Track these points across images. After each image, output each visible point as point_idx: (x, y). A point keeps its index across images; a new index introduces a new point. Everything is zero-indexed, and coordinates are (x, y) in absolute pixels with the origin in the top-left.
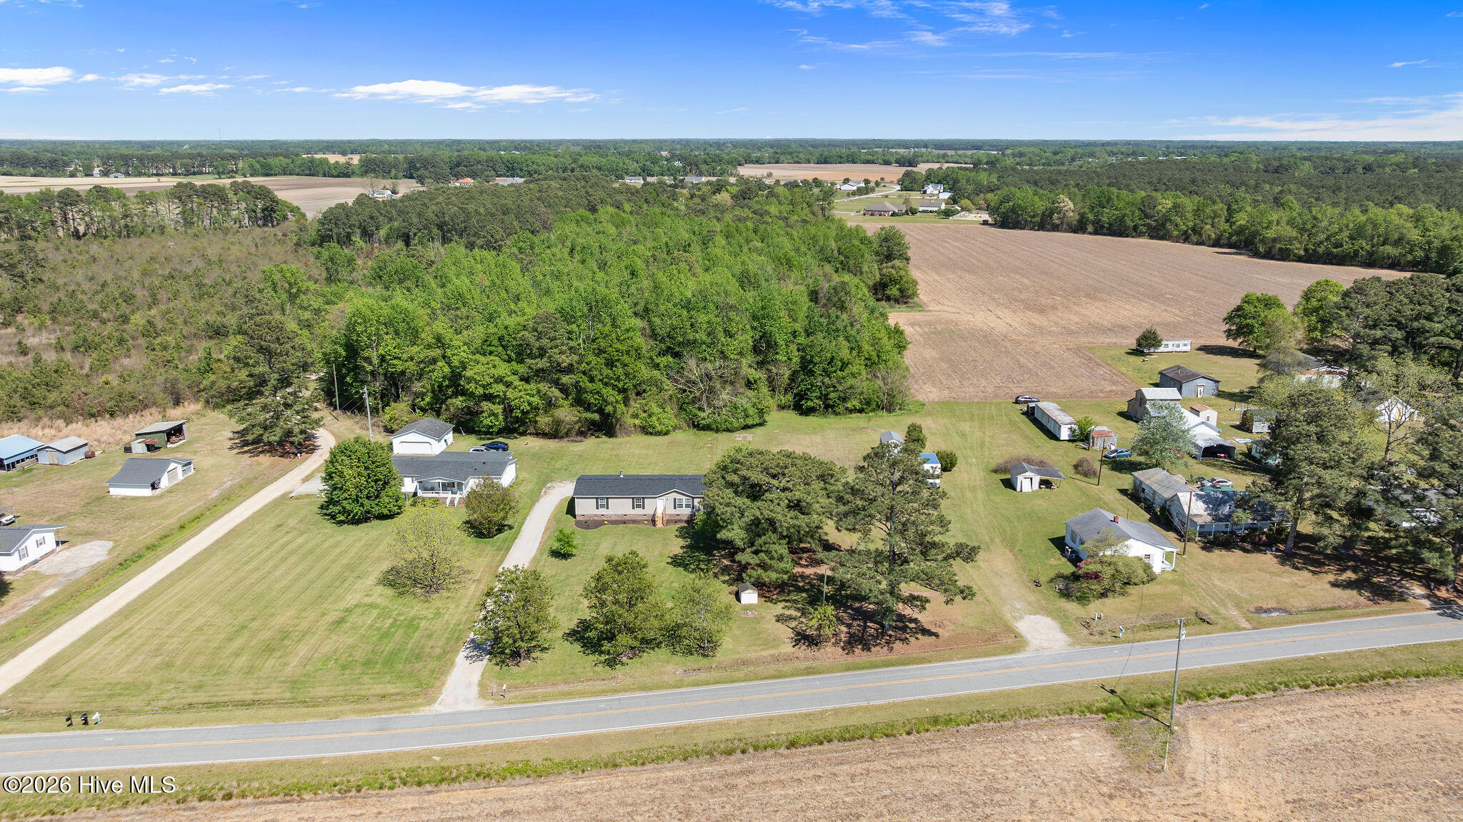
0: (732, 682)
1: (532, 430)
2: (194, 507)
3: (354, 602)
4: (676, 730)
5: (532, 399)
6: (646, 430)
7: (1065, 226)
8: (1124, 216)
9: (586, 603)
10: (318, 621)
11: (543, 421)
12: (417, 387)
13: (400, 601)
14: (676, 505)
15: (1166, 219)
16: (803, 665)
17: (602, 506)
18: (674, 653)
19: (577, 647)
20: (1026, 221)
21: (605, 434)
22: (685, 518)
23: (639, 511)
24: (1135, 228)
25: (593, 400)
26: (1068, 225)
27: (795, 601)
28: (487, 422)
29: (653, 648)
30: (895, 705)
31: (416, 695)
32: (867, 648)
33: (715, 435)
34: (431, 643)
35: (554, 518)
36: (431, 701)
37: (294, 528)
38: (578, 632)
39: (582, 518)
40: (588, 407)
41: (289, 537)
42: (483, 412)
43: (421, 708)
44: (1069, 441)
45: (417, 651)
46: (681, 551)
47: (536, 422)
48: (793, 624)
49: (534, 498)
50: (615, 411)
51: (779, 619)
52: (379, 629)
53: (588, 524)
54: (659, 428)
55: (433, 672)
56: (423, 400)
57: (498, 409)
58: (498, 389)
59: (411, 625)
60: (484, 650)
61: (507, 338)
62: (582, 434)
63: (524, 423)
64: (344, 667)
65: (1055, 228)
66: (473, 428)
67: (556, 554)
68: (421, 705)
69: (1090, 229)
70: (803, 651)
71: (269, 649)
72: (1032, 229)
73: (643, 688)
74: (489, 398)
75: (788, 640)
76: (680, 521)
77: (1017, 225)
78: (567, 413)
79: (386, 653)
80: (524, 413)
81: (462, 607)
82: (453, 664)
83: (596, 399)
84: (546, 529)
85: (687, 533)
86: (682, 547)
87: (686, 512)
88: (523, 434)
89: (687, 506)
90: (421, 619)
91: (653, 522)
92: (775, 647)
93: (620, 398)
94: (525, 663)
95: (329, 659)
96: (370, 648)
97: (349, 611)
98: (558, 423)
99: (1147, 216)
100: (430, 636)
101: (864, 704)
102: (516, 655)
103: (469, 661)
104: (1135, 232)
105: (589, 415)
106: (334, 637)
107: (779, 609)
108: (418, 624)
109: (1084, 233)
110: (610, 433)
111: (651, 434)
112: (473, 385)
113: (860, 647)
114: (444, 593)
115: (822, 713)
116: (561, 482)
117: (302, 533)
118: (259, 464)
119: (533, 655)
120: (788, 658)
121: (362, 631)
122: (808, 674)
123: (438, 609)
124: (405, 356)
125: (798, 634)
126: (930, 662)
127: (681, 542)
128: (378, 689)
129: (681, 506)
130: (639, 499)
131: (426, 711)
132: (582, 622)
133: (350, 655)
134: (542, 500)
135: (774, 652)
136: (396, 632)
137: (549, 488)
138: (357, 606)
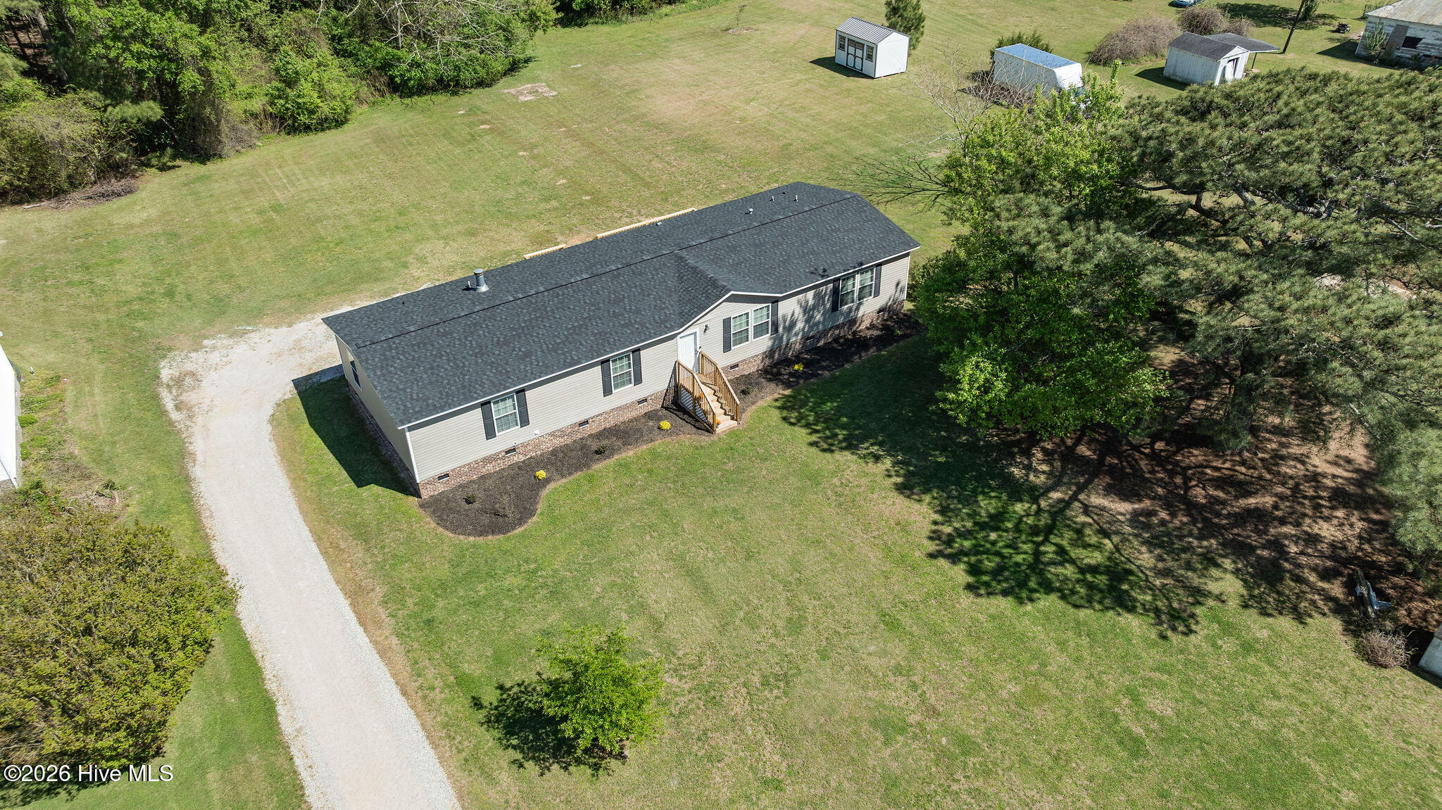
14: (732, 336)
17: (506, 422)
22: (755, 368)
39: (441, 487)
46: (927, 510)
49: (162, 446)
50: (203, 82)
53: (485, 505)
76: (749, 382)
84: (356, 594)
87: (755, 350)
89: (760, 330)
91: (684, 412)
127: (869, 468)
129: (743, 337)
130: (621, 357)
134: (198, 446)
137: (177, 381)
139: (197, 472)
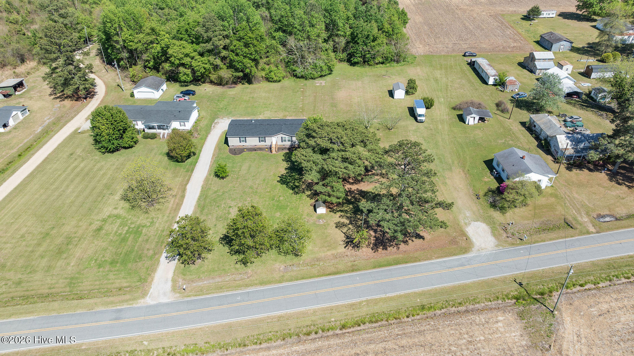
1: (208, 80)
2: (27, 140)
3: (107, 214)
4: (280, 318)
5: (206, 65)
6: (268, 79)
10: (88, 229)
11: (213, 76)
12: (145, 57)
13: (133, 212)
14: (283, 140)
16: (350, 263)
17: (243, 141)
18: (280, 253)
19: (227, 249)
21: (247, 82)
22: (288, 147)
23: (263, 143)
25: (238, 66)
27: (346, 211)
28: (183, 77)
29: (268, 250)
30: (400, 296)
31: (137, 288)
32: (385, 248)
33: (305, 81)
34: (147, 246)
35: (218, 146)
36: (144, 294)
37: (79, 156)
38: (228, 237)
39: (233, 147)
40: (237, 70)
41: (76, 163)
43: (139, 301)
44: (493, 85)
45: (140, 252)
46: (285, 172)
47: (209, 77)
48: (345, 230)
50: (251, 72)
51: (338, 225)
52: (120, 235)
53: (235, 151)
54: (275, 78)
55: (147, 269)
56: (149, 63)
58: (187, 60)
59: (137, 231)
60: (176, 252)
61: (189, 29)
62: (234, 83)
63: (203, 78)
64: (100, 266)
66: (177, 80)
67: (217, 176)
68: (140, 297)
70: (350, 251)
71: (60, 252)
75: (342, 243)
76: (285, 148)
78: (226, 73)
79: (123, 253)
80: (202, 73)
81: (165, 217)
82: (158, 263)
83: (240, 66)
84: (214, 155)
85: (287, 157)
86: (286, 169)
87: (288, 144)
89: (289, 141)
90: (143, 227)
91: (271, 149)
92: (335, 247)
93: (253, 64)
94: (198, 262)
95: (92, 259)
96: (114, 250)
97: (104, 220)
98: (221, 78)
100: (147, 241)
101: (384, 296)
102: (193, 255)
103: (167, 261)
105: (237, 73)
106: (95, 242)
107: (337, 217)
108: (142, 230)
111: (271, 82)
112: (173, 58)
113: (381, 247)
114: (157, 206)
115: (360, 303)
116: (223, 118)
117: (83, 160)
118: (64, 106)
119: (203, 255)
120: (341, 257)
121: (111, 237)
122: (353, 271)
123: (153, 218)
125: (348, 237)
126: (420, 260)
127: (285, 165)
129: (285, 141)
130: (262, 136)
131: (142, 303)
133: (104, 256)
134: (212, 133)
135: (334, 252)
136: (129, 238)
137: (216, 123)
138: (109, 217)
139: (209, 136)
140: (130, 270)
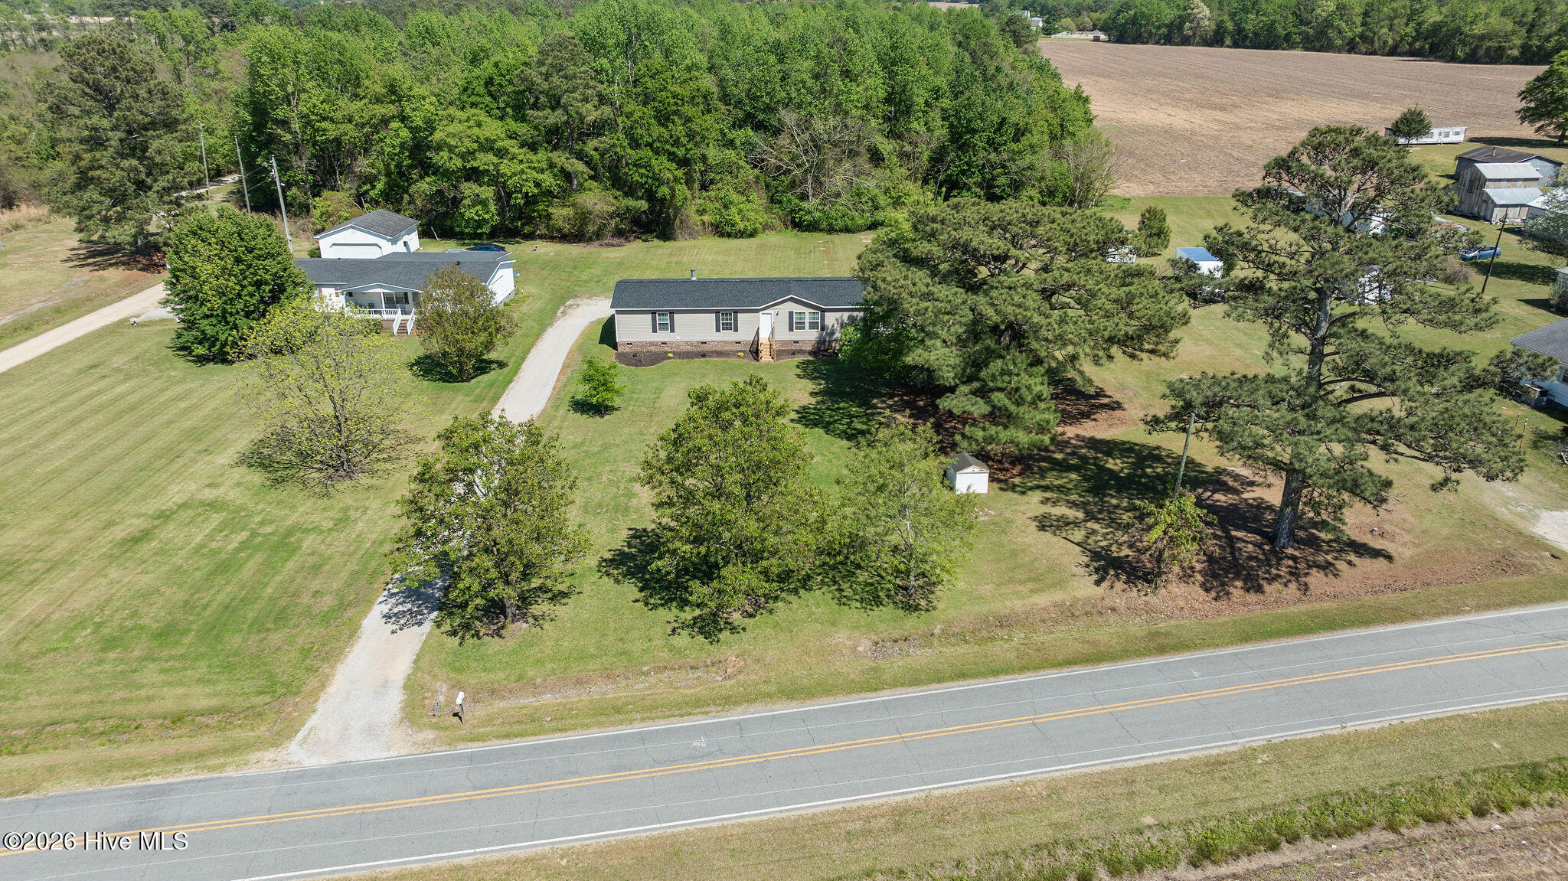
0: (996, 673)
1: (542, 230)
3: (179, 499)
5: (540, 176)
6: (721, 230)
7: (1198, 39)
8: (1274, 22)
9: (646, 496)
10: (90, 539)
11: (560, 214)
12: (362, 165)
13: (274, 494)
14: (794, 324)
15: (1328, 24)
16: (1137, 627)
17: (663, 327)
18: (842, 600)
19: (630, 590)
20: (1151, 34)
21: (658, 237)
22: (809, 348)
23: (727, 336)
24: (1288, 37)
25: (637, 178)
26: (1201, 37)
27: (1060, 489)
28: (470, 214)
29: (795, 591)
30: (1408, 732)
31: (254, 714)
32: (1254, 585)
33: (827, 237)
34: (316, 585)
35: (580, 347)
37: (118, 370)
38: (632, 557)
39: (627, 349)
40: (630, 191)
42: (464, 198)
43: (254, 756)
45: (283, 603)
46: (813, 400)
47: (549, 217)
48: (1078, 535)
49: (545, 321)
50: (673, 196)
51: (1044, 524)
52: (215, 553)
53: (639, 358)
54: (741, 226)
55: (306, 653)
56: (373, 187)
57: (488, 192)
58: (486, 160)
59: (284, 544)
60: (427, 598)
61: (497, 80)
62: (620, 233)
63: (530, 220)
65: (1186, 41)
66: (452, 229)
67: (583, 407)
68: (259, 744)
69: (1228, 41)
70: (1118, 594)
72: (1157, 43)
73: (793, 692)
74: (473, 175)
75: (1081, 571)
76: (801, 352)
77: (1138, 39)
78: (597, 200)
79: (214, 605)
80: (531, 200)
82: (354, 631)
84: (565, 367)
85: (815, 370)
86: (812, 394)
87: (809, 336)
88: (530, 237)
89: (813, 325)
90: (307, 531)
91: (755, 352)
92: (1060, 584)
93: (680, 173)
94: (518, 629)
95: (81, 625)
96: (181, 596)
97: (164, 516)
98: (584, 217)
99: (1302, 22)
100: (316, 568)
101: (1334, 730)
102: (495, 610)
103: (391, 627)
104: (1285, 42)
105: (631, 203)
106: (114, 573)
107: (1033, 503)
108: (300, 541)
109: (1221, 46)
110: (666, 235)
111: (729, 235)
112: (445, 154)
114: (364, 480)
116: (590, 298)
119: (535, 610)
120: (1094, 611)
121: (177, 560)
123: (345, 510)
124: (339, 115)
125: (1096, 556)
126: (1415, 616)
127: (810, 386)
128: (171, 700)
129: (801, 325)
130: (726, 313)
131: (265, 762)
132: (638, 535)
133: (134, 614)
134: (558, 324)
135: (1058, 596)
136: (247, 560)
137: (570, 306)
138: (184, 506)
139: (550, 330)
140: (236, 654)
